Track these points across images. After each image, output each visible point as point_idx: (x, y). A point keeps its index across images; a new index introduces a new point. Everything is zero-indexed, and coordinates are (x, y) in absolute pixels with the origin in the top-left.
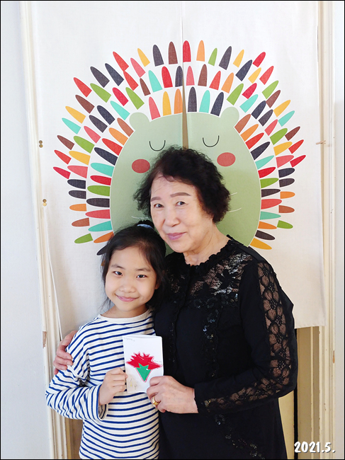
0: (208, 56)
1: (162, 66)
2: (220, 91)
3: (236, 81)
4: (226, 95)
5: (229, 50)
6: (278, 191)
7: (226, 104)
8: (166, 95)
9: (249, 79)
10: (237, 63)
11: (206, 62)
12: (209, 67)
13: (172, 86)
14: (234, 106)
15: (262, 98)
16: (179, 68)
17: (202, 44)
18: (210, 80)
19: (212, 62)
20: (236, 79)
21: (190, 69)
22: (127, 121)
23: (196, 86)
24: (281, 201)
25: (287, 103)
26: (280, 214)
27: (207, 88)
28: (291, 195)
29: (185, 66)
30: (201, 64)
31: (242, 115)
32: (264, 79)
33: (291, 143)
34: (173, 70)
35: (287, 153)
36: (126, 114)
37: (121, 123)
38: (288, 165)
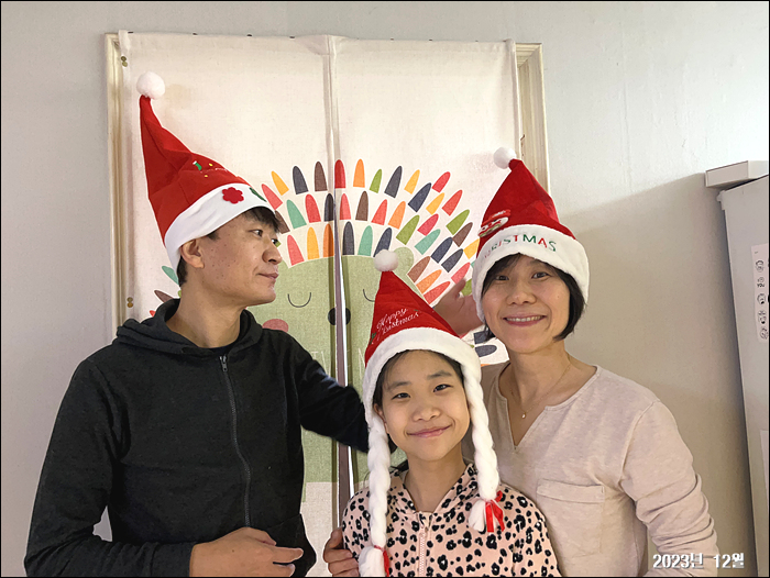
0: (369, 179)
1: (306, 193)
2: (386, 226)
3: (409, 213)
4: (395, 232)
5: (399, 171)
7: (395, 243)
8: (311, 232)
9: (427, 208)
10: (409, 188)
11: (367, 189)
12: (371, 194)
13: (319, 220)
14: (406, 246)
15: (446, 234)
16: (329, 196)
17: (360, 163)
18: (372, 212)
19: (375, 187)
20: (408, 209)
21: (344, 198)
23: (353, 221)
27: (369, 222)
29: (338, 194)
30: (360, 191)
31: (418, 257)
32: (449, 207)
34: (320, 199)
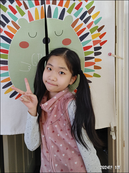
2: (63, 7)
3: (72, 2)
4: (67, 9)
6: (94, 58)
7: (66, 14)
8: (36, 9)
13: (39, 5)
14: (70, 15)
15: (85, 10)
22: (17, 22)
23: (51, 5)
24: (95, 63)
25: (98, 13)
26: (95, 70)
27: (57, 6)
28: (100, 60)
31: (75, 19)
33: (100, 34)
35: (98, 38)
36: (16, 19)
37: (13, 23)
38: (98, 45)
